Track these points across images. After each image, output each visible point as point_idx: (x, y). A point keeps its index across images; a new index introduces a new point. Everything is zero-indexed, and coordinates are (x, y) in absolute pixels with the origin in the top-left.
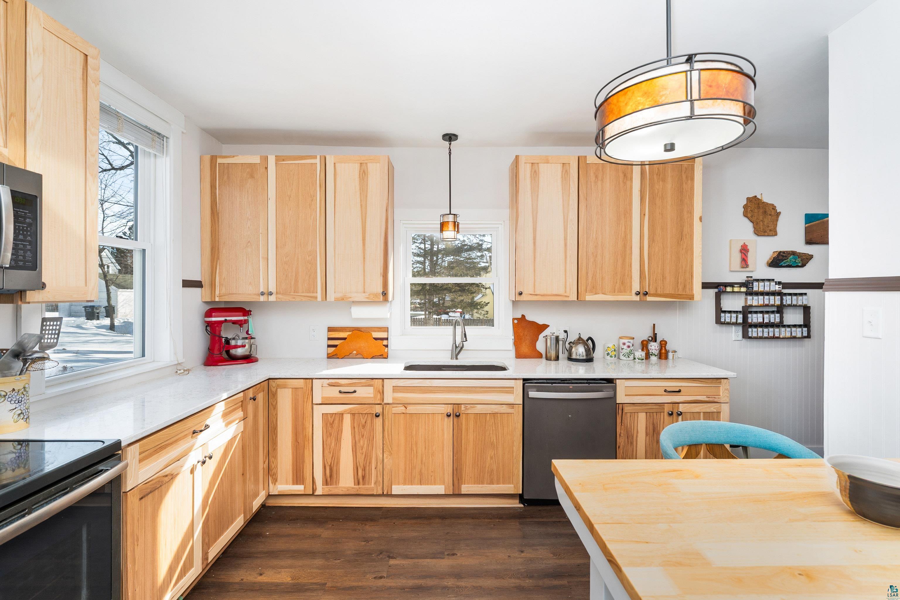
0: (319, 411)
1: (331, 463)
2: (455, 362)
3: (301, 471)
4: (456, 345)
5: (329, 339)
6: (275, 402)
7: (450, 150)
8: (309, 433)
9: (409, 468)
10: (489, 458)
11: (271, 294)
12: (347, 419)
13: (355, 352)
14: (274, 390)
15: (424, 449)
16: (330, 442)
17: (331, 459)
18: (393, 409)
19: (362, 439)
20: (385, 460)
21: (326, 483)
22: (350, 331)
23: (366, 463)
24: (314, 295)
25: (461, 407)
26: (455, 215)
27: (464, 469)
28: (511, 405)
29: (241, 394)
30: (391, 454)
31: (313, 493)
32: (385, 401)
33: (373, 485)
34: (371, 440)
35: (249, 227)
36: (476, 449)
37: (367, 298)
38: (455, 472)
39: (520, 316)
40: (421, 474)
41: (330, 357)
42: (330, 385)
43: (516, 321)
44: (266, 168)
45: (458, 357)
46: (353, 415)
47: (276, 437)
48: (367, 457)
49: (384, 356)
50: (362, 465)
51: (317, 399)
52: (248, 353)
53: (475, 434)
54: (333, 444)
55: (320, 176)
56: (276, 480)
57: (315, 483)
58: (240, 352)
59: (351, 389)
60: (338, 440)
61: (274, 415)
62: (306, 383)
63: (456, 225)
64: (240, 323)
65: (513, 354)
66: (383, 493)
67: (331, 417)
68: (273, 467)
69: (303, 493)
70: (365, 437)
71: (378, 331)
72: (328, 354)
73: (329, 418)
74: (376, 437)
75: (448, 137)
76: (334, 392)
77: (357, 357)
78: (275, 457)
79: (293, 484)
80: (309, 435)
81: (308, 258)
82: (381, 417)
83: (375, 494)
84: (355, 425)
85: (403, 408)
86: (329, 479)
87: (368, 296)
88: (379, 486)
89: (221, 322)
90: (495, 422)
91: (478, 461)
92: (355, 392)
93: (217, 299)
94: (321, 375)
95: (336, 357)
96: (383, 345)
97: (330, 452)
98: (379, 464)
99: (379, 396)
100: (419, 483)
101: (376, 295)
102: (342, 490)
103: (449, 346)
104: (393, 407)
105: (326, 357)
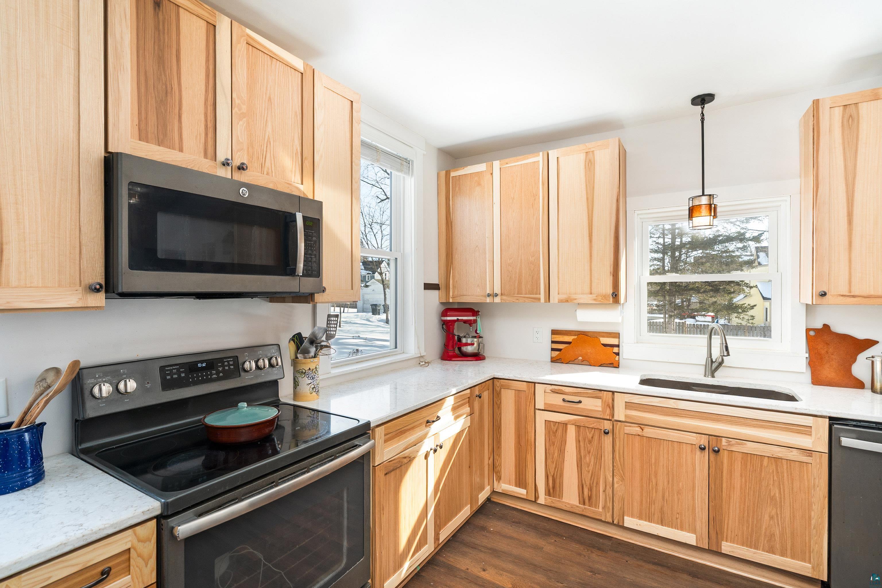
0: (542, 417)
1: (554, 474)
2: (709, 381)
3: (524, 475)
4: (712, 360)
5: (553, 342)
6: (499, 401)
7: (703, 115)
8: (531, 438)
9: (647, 502)
10: (767, 517)
11: (496, 295)
12: (571, 431)
13: (580, 358)
14: (498, 389)
15: (666, 483)
16: (552, 451)
17: (553, 469)
18: (625, 428)
19: (588, 455)
20: (616, 485)
21: (548, 493)
22: (575, 335)
23: (593, 483)
24: (537, 296)
25: (721, 440)
26: (710, 195)
27: (726, 522)
28: (809, 452)
29: (468, 391)
30: (623, 479)
31: (535, 500)
32: (616, 418)
33: (600, 510)
34: (599, 457)
35: (477, 233)
36: (745, 499)
37: (595, 300)
38: (711, 522)
39: (819, 326)
40: (662, 511)
41: (554, 360)
42: (554, 392)
43: (812, 333)
44: (492, 174)
45: (716, 374)
46: (578, 427)
47: (500, 436)
48: (595, 476)
49: (615, 365)
50: (588, 483)
51: (540, 404)
52: (476, 351)
53: (743, 480)
54: (556, 454)
55: (543, 173)
56: (500, 479)
57: (537, 490)
58: (469, 349)
59: (576, 399)
60: (562, 451)
61: (498, 414)
62: (528, 386)
63: (712, 209)
64: (470, 323)
65: (807, 377)
66: (613, 521)
67: (554, 426)
68: (497, 465)
69: (525, 497)
70: (592, 454)
71: (608, 337)
72: (552, 358)
73: (552, 426)
74: (604, 456)
75: (699, 99)
76: (557, 400)
77: (583, 363)
78: (500, 455)
79: (516, 486)
80: (531, 440)
81: (531, 258)
82: (610, 434)
83: (603, 520)
84: (581, 439)
85: (638, 429)
86: (551, 491)
87: (595, 298)
88: (609, 512)
89: (454, 321)
90: (777, 470)
91: (748, 516)
92: (580, 402)
93: (451, 301)
94: (543, 380)
95: (560, 362)
96: (614, 353)
97: (553, 462)
98: (608, 487)
99: (608, 411)
100: (660, 522)
101: (605, 297)
102: (566, 506)
103: (703, 359)
104: (626, 426)
105: (549, 359)
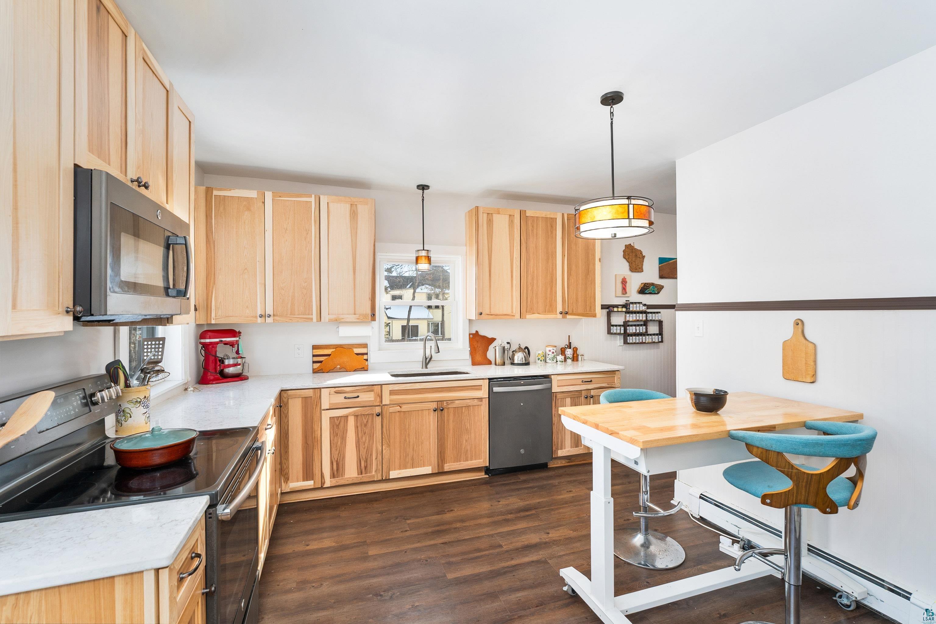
0: (326, 416)
1: (338, 459)
2: (425, 371)
3: (311, 469)
4: (426, 357)
5: (314, 356)
6: (287, 411)
7: (423, 198)
8: (317, 435)
9: (403, 456)
10: (464, 441)
11: (269, 316)
12: (351, 421)
13: (339, 366)
14: (285, 400)
15: (415, 439)
16: (336, 441)
17: (337, 455)
18: (390, 409)
19: (364, 436)
20: (384, 452)
21: (333, 476)
22: (334, 348)
23: (368, 456)
24: (310, 316)
25: (444, 403)
26: (428, 250)
27: (446, 452)
28: (480, 399)
30: (389, 446)
31: (322, 486)
32: (384, 403)
33: (373, 473)
34: (371, 436)
35: (246, 255)
36: (455, 435)
37: (358, 319)
38: (439, 455)
39: (474, 332)
40: (413, 459)
41: (315, 371)
42: (337, 392)
43: (471, 336)
44: (264, 203)
45: (428, 366)
46: (356, 416)
47: (288, 441)
48: (369, 451)
49: (364, 369)
50: (364, 457)
51: (325, 404)
52: (241, 372)
53: (454, 424)
54: (339, 443)
55: (315, 213)
56: (288, 479)
57: (324, 477)
59: (355, 395)
60: (344, 438)
61: (286, 422)
62: (314, 393)
63: (429, 259)
64: (232, 344)
65: (470, 362)
66: (382, 478)
67: (337, 420)
68: (285, 468)
69: (312, 487)
70: (367, 434)
71: (359, 348)
72: (313, 369)
73: (336, 421)
74: (376, 433)
75: (421, 187)
76: (340, 399)
77: (341, 370)
78: (287, 459)
79: (304, 480)
80: (317, 437)
81: (303, 284)
82: (380, 416)
83: (375, 480)
84: (358, 425)
85: (399, 407)
86: (336, 473)
87: (358, 317)
88: (379, 473)
89: (217, 343)
90: (469, 413)
91: (456, 444)
92: (358, 397)
93: (213, 322)
94: (329, 384)
95: (321, 372)
96: (364, 359)
97: (337, 450)
98: (378, 455)
99: (378, 399)
100: (411, 467)
101: (365, 316)
102: (348, 481)
103: (420, 358)
104: (390, 407)
105: (312, 372)
